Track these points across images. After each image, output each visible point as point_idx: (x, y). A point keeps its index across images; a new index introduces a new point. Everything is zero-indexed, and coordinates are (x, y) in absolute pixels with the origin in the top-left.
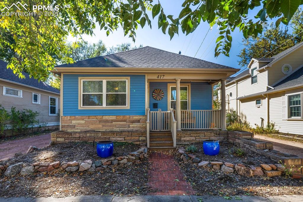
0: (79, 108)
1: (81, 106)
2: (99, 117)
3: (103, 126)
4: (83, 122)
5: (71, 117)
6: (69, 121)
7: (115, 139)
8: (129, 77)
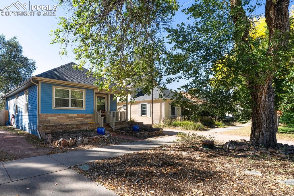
0: (53, 108)
1: (54, 107)
2: (67, 115)
3: (70, 120)
4: (56, 118)
5: (47, 114)
6: (45, 118)
7: (83, 128)
8: (85, 90)
